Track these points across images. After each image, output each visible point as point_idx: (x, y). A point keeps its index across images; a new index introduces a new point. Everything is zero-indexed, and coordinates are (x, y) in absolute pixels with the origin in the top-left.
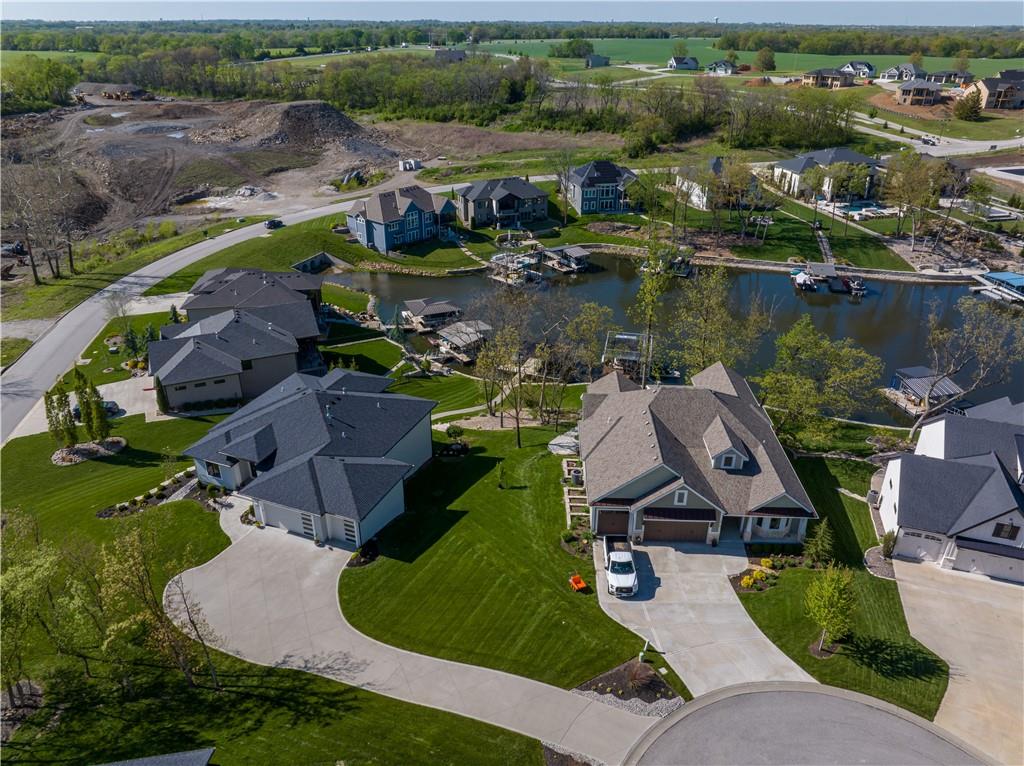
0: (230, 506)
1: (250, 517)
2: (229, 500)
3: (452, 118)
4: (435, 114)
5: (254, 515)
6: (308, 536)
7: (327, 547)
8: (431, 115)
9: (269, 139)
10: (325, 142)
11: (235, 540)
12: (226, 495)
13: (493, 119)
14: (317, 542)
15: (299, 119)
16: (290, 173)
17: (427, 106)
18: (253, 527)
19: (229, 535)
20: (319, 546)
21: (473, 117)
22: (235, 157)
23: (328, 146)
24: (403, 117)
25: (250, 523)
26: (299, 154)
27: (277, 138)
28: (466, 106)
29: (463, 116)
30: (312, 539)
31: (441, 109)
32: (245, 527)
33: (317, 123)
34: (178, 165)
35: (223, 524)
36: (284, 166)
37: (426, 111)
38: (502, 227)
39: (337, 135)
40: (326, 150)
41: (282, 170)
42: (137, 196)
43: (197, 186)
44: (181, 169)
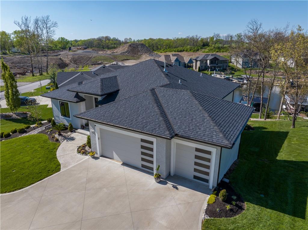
0: (72, 139)
1: (87, 148)
2: (73, 135)
3: (184, 51)
4: (178, 50)
5: (90, 147)
6: (146, 169)
7: (170, 185)
8: (176, 50)
9: (124, 53)
10: (142, 54)
11: (65, 167)
12: (72, 132)
13: (198, 50)
14: (158, 177)
15: (134, 47)
16: (130, 60)
17: (175, 48)
18: (87, 157)
19: (60, 162)
20: (160, 182)
21: (191, 50)
22: (112, 56)
23: (143, 55)
24: (167, 52)
25: (85, 153)
26: (134, 56)
27: (126, 52)
28: (189, 47)
29: (187, 50)
30: (152, 174)
31: (180, 49)
32: (80, 156)
33: (140, 49)
34: (93, 57)
35: (59, 153)
36: (128, 59)
37: (174, 49)
38: (211, 70)
39: (146, 52)
40: (142, 56)
41: (127, 60)
42: (78, 63)
43: (99, 62)
44: (94, 57)
